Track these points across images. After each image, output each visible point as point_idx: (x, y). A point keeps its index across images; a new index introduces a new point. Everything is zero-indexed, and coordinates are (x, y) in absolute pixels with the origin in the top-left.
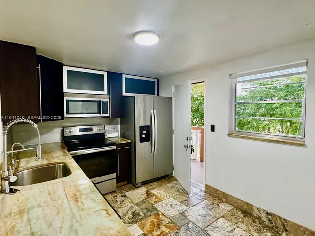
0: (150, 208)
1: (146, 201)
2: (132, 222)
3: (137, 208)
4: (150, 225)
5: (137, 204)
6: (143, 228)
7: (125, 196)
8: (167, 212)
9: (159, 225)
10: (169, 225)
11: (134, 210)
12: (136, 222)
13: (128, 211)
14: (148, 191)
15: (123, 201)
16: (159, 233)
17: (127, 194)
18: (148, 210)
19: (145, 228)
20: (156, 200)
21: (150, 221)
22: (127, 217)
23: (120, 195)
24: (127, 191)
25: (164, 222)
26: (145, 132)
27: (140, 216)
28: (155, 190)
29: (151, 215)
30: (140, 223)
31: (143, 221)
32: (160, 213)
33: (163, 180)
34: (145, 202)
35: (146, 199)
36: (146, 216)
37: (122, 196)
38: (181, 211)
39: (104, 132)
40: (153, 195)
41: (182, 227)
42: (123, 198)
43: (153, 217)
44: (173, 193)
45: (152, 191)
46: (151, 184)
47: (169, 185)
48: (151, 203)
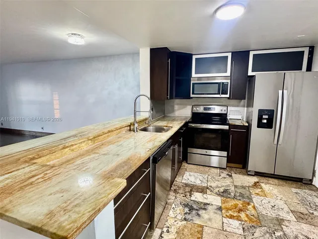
0: (246, 195)
1: (248, 189)
2: (219, 195)
3: (233, 188)
4: (232, 205)
5: (236, 187)
6: (224, 203)
7: (231, 176)
8: (262, 207)
9: (240, 210)
10: (252, 217)
11: (228, 188)
12: (222, 196)
13: (223, 186)
14: (258, 182)
15: (225, 178)
16: (235, 215)
17: (233, 175)
18: (242, 195)
19: (226, 204)
20: (260, 193)
21: (235, 203)
22: (218, 189)
23: (227, 173)
24: (236, 173)
25: (248, 211)
26: (267, 117)
27: (230, 195)
28: (268, 185)
29: (240, 200)
30: (225, 199)
31: (228, 199)
32: (252, 204)
33: (290, 182)
34: (245, 188)
35: (249, 187)
36: (235, 197)
37: (228, 175)
38: (281, 218)
39: (226, 112)
40: (261, 188)
41: (266, 228)
42: (228, 176)
43: (241, 202)
44: (292, 199)
45: (263, 185)
46: (270, 179)
47: (294, 190)
48: (250, 192)
